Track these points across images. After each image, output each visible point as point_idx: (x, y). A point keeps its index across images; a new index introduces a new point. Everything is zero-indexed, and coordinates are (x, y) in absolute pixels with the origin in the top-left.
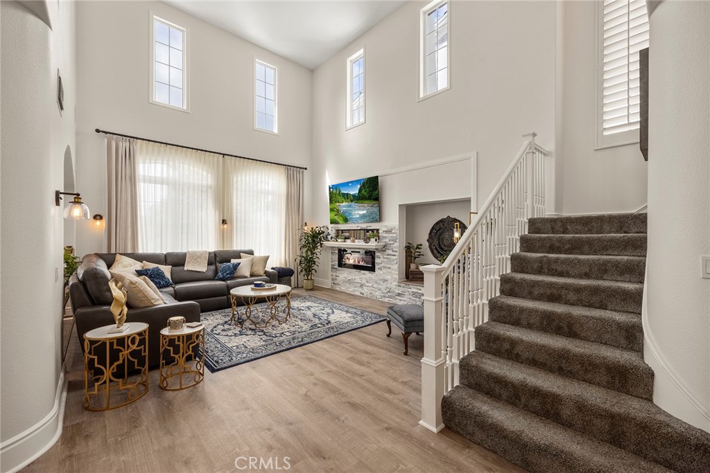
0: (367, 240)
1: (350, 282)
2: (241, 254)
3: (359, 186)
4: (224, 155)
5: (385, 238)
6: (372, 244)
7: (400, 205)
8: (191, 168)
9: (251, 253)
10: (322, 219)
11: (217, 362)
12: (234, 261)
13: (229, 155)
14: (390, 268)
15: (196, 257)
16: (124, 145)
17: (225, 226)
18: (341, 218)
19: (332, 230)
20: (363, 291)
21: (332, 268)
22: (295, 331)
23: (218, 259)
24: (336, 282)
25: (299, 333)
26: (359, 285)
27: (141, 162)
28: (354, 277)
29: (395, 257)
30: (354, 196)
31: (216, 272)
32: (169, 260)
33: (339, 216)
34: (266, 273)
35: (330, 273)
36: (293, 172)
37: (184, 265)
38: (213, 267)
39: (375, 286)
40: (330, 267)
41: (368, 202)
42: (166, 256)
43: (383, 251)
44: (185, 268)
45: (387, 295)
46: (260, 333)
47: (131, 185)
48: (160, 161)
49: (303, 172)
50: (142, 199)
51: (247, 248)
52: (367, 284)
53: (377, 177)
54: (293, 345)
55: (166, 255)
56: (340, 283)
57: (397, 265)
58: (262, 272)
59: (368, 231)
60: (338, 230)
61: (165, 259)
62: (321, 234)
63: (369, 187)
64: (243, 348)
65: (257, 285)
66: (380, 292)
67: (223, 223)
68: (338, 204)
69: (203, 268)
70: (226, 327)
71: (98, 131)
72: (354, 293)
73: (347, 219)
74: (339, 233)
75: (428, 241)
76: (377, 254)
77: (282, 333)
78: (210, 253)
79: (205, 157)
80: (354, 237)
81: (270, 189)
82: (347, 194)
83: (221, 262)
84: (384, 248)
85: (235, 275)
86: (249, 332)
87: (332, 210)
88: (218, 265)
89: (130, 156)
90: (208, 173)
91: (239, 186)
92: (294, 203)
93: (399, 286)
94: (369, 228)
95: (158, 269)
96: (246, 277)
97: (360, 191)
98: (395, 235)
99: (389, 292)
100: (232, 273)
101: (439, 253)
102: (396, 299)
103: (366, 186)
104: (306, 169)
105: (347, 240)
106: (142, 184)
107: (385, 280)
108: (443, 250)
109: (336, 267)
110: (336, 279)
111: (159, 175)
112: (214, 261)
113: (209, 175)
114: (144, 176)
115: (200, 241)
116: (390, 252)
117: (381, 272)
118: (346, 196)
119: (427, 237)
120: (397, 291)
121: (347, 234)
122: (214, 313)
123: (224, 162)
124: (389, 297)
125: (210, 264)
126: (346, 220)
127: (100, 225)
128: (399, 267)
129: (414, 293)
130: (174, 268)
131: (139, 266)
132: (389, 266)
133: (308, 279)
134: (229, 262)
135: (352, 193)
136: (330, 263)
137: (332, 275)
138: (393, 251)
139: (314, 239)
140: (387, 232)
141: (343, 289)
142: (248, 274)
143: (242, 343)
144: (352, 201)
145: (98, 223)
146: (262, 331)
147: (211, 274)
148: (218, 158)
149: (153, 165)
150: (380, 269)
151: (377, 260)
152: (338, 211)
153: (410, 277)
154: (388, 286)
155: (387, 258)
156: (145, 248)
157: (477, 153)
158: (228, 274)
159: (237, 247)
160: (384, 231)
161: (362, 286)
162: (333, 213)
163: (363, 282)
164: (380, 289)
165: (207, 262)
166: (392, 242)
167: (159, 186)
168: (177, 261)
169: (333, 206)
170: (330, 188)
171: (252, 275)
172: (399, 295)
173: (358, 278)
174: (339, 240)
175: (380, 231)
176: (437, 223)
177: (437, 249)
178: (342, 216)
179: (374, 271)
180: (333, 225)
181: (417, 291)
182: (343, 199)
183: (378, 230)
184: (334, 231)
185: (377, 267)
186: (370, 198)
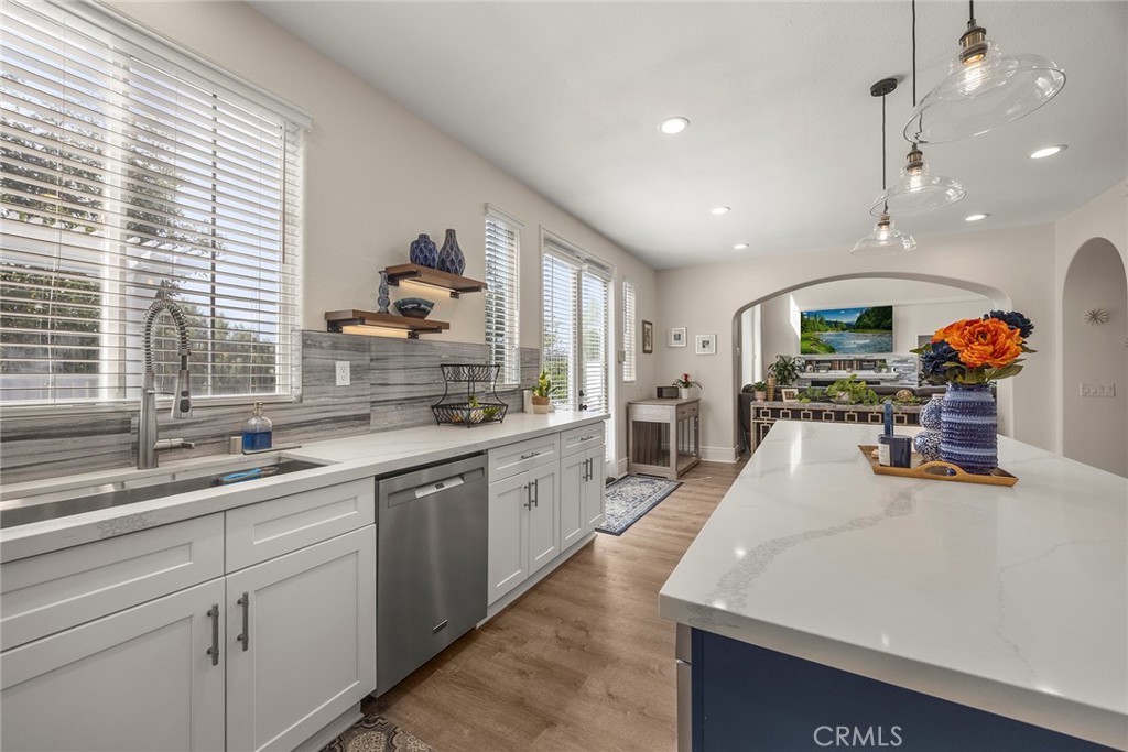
3: (857, 315)
5: (898, 367)
7: (919, 336)
10: (793, 351)
18: (822, 348)
30: (848, 324)
41: (873, 331)
53: (891, 307)
59: (867, 361)
60: (809, 361)
63: (876, 316)
74: (818, 365)
82: (836, 323)
84: (897, 378)
87: (805, 339)
94: (868, 358)
97: (859, 319)
98: (912, 365)
103: (871, 315)
105: (834, 371)
118: (835, 325)
126: (832, 350)
135: (845, 321)
140: (898, 362)
144: (844, 330)
152: (818, 340)
160: (894, 361)
162: (807, 343)
166: (909, 372)
169: (806, 335)
170: (802, 315)
175: (887, 362)
178: (824, 346)
180: (802, 355)
182: (829, 328)
183: (884, 361)
186: (877, 327)
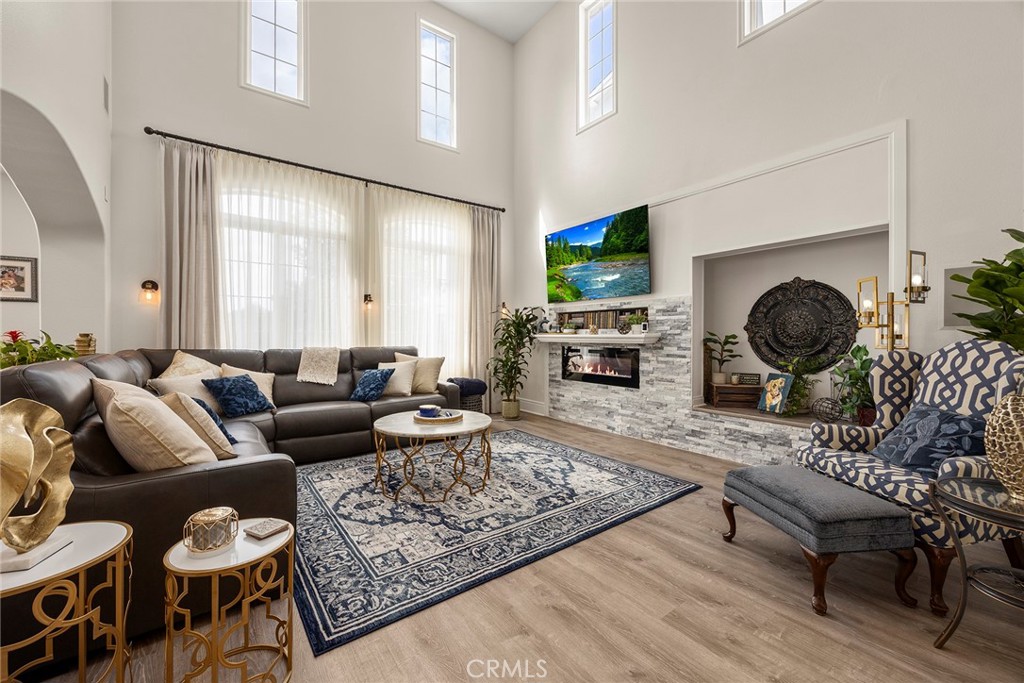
0: (625, 328)
1: (586, 406)
2: (396, 354)
3: (604, 230)
4: (367, 181)
5: (662, 323)
6: (636, 335)
7: (694, 258)
8: (312, 203)
9: (413, 352)
10: (535, 295)
11: (333, 612)
12: (383, 366)
13: (375, 182)
14: (672, 381)
15: (318, 358)
16: (194, 156)
17: (370, 305)
18: (569, 292)
19: (550, 312)
20: (613, 424)
21: (550, 381)
22: (506, 516)
23: (356, 363)
24: (558, 405)
25: (518, 519)
26: (605, 412)
27: (224, 190)
28: (594, 398)
29: (684, 360)
30: (594, 248)
31: (353, 385)
32: (271, 363)
33: (564, 287)
34: (439, 387)
35: (547, 389)
36: (483, 214)
37: (296, 372)
38: (347, 377)
39: (638, 414)
40: (548, 378)
41: (624, 257)
42: (266, 356)
43: (656, 348)
44: (299, 378)
45: (665, 433)
46: (435, 519)
47: (208, 230)
48: (258, 191)
49: (498, 216)
50: (227, 257)
51: (406, 345)
52: (621, 411)
53: (645, 208)
54: (514, 559)
55: (265, 354)
56: (566, 408)
57: (689, 376)
58: (432, 388)
59: (622, 312)
60: (561, 315)
61: (264, 362)
62: (531, 320)
63: (626, 229)
64: (398, 565)
65: (425, 412)
66: (650, 426)
67: (366, 299)
68: (562, 267)
69: (329, 378)
70: (366, 497)
71: (148, 131)
72: (594, 427)
73: (580, 293)
74: (563, 320)
75: (746, 328)
76: (642, 354)
77: (481, 520)
78: (342, 353)
79: (334, 184)
80: (594, 323)
81: (445, 243)
82: (581, 247)
83: (362, 368)
84: (660, 343)
85: (385, 392)
86: (411, 514)
87: (550, 278)
88: (357, 372)
89: (204, 176)
90: (339, 212)
91: (393, 238)
92: (485, 268)
93: (693, 416)
94: (625, 307)
95: (246, 379)
96: (404, 395)
97: (607, 238)
98: (684, 317)
99: (670, 427)
100: (381, 387)
101: (774, 351)
102: (687, 441)
103: (620, 228)
104: (503, 210)
105: (580, 331)
106: (226, 229)
107: (662, 405)
108: (783, 345)
109: (559, 378)
110: (558, 401)
111: (255, 214)
112: (349, 367)
113: (342, 217)
114: (230, 215)
115: (327, 332)
116: (674, 350)
117: (654, 389)
118: (579, 251)
119: (745, 321)
120: (689, 427)
121: (580, 320)
122: (346, 462)
123: (367, 195)
124: (670, 437)
125: (341, 370)
126: (578, 295)
127: (152, 299)
128: (694, 380)
129: (730, 433)
130: (280, 378)
131: (212, 372)
132: (670, 377)
133: (509, 400)
134: (376, 367)
135: (589, 244)
136: (547, 373)
137: (551, 393)
138: (679, 348)
139: (520, 330)
140: (665, 312)
141: (573, 418)
142: (407, 390)
143: (395, 546)
144: (589, 259)
145: (149, 295)
146: (438, 512)
147: (343, 389)
148: (357, 188)
149: (245, 197)
150: (650, 382)
151: (643, 367)
152: (563, 279)
153: (716, 399)
154: (670, 415)
155: (665, 362)
156: (231, 340)
157: (908, 121)
158: (372, 389)
159: (388, 342)
160: (658, 311)
161: (610, 414)
162: (553, 284)
163: (614, 406)
164: (649, 422)
165: (336, 366)
166: (678, 331)
167: (255, 234)
168: (284, 365)
169: (553, 271)
170: (547, 241)
171: (415, 392)
172: (694, 433)
173: (603, 399)
174: (565, 331)
175: (650, 312)
176: (769, 293)
177: (767, 344)
178: (570, 288)
179: (638, 387)
180: (552, 305)
181: (739, 427)
182: (573, 257)
183: (646, 309)
184: (555, 316)
185: (642, 379)
186: (627, 249)
